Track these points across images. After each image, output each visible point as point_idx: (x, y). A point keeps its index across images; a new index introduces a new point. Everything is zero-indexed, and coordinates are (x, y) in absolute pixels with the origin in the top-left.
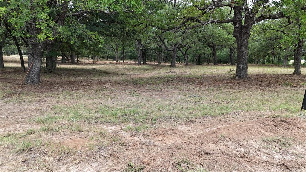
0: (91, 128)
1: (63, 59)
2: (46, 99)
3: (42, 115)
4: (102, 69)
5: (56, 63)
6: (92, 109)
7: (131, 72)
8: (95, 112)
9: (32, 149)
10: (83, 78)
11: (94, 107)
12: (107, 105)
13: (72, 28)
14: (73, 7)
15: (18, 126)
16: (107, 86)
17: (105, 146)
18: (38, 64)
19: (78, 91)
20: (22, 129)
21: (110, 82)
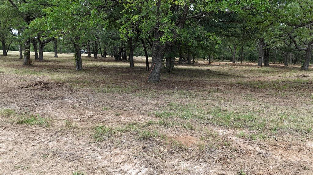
0: (202, 128)
1: (180, 60)
2: (164, 96)
3: (159, 109)
4: (217, 70)
5: (174, 64)
6: (204, 110)
7: (249, 75)
8: (207, 113)
9: (151, 139)
10: (198, 79)
11: (206, 107)
12: (219, 107)
13: (191, 31)
14: (193, 9)
15: (141, 117)
16: (220, 88)
17: (215, 148)
18: (159, 65)
19: (192, 91)
20: (144, 120)
21: (225, 84)
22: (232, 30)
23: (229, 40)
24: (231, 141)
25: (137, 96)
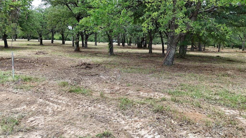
0: (210, 107)
1: (192, 48)
2: (176, 77)
3: (172, 89)
4: (226, 57)
5: (186, 51)
6: (212, 91)
8: (215, 94)
9: (163, 112)
10: (207, 64)
11: (214, 89)
12: (227, 89)
13: (203, 23)
14: (205, 4)
15: (156, 93)
16: (229, 72)
17: (221, 126)
18: (173, 51)
19: (202, 75)
20: (159, 96)
21: (233, 69)
22: (242, 21)
23: (239, 30)
24: (237, 121)
25: (153, 76)
